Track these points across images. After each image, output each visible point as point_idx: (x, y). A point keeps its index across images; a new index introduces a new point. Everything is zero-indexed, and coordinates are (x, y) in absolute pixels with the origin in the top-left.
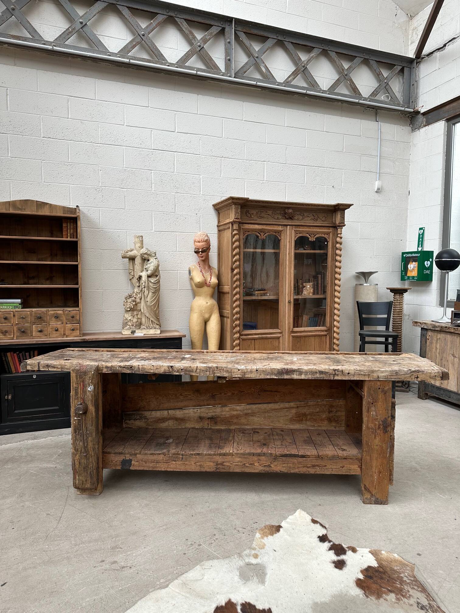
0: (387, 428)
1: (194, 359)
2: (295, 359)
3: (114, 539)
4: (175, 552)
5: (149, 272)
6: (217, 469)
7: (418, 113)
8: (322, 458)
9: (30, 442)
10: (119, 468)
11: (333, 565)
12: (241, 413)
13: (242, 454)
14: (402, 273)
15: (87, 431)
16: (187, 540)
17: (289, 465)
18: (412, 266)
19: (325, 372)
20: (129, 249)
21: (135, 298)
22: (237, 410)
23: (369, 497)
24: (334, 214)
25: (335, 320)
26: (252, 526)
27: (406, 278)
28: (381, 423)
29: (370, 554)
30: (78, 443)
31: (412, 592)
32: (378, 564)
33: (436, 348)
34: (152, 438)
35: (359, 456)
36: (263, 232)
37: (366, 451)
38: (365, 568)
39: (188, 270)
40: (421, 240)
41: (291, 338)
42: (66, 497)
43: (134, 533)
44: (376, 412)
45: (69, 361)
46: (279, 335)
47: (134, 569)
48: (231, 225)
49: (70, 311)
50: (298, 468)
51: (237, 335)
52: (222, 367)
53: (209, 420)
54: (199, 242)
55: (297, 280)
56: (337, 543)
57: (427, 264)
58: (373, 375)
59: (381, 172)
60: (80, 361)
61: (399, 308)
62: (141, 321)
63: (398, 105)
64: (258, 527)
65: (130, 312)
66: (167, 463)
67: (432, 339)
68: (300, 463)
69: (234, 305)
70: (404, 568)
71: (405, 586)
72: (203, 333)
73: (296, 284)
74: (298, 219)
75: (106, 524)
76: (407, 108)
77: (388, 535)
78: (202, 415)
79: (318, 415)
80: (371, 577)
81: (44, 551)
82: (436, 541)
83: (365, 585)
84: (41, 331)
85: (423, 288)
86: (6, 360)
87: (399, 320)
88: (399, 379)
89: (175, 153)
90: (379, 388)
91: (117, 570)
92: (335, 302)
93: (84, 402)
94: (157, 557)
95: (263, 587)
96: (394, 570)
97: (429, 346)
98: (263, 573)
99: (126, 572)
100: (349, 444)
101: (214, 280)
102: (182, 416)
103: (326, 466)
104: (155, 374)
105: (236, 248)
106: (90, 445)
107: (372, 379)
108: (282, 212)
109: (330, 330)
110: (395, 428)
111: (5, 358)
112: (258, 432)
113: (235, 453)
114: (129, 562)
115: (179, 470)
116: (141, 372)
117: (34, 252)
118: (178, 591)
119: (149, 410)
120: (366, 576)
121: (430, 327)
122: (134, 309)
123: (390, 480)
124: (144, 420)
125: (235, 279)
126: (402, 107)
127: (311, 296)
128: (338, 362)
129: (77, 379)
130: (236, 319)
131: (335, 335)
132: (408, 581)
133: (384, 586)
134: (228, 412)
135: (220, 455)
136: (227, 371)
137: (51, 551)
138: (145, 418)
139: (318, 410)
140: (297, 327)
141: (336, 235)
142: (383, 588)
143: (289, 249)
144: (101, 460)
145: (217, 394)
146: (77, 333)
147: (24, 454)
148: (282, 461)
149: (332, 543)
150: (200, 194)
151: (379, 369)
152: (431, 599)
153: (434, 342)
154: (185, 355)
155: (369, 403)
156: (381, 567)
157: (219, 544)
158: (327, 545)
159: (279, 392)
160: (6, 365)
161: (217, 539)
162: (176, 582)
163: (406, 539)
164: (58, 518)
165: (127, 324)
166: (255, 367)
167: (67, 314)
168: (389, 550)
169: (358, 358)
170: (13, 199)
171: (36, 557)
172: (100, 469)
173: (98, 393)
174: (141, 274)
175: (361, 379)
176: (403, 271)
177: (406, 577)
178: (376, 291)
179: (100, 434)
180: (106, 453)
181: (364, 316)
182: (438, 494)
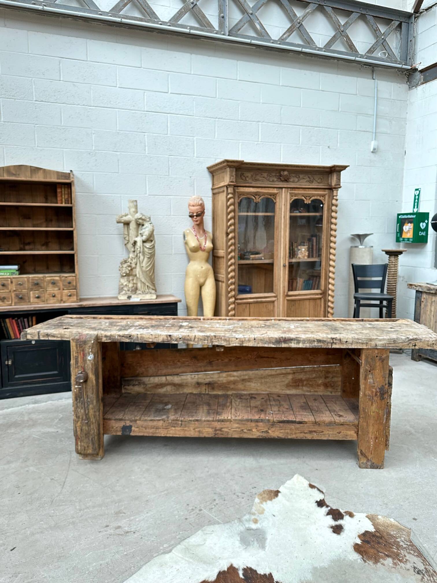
0: (384, 395)
1: (191, 327)
2: (292, 326)
3: (117, 504)
4: (177, 517)
5: (144, 238)
6: (215, 434)
7: (415, 70)
8: (319, 424)
9: (31, 406)
10: (120, 433)
11: (331, 530)
12: (238, 379)
13: (240, 420)
14: (397, 235)
15: (88, 398)
16: (188, 505)
17: (286, 431)
18: (408, 228)
19: (323, 341)
20: (123, 214)
21: (131, 263)
22: (234, 376)
23: (365, 461)
24: (330, 175)
25: (329, 283)
26: (251, 491)
27: (401, 239)
28: (378, 390)
29: (367, 519)
30: (79, 411)
31: (408, 557)
32: (375, 528)
33: (431, 310)
34: (150, 404)
35: (356, 422)
36: (258, 195)
37: (363, 417)
38: (362, 533)
39: (182, 234)
40: (416, 201)
41: (286, 302)
42: (69, 461)
43: (137, 498)
44: (373, 380)
45: (69, 330)
46: (274, 299)
47: (138, 534)
48: (225, 188)
49: (66, 277)
50: (295, 433)
51: (232, 300)
52: (220, 336)
53: (207, 385)
54: (193, 206)
55: (292, 243)
56: (334, 508)
57: (423, 225)
58: (371, 344)
59: (377, 131)
60: (80, 330)
61: (394, 270)
62: (137, 286)
63: (396, 62)
64: (257, 492)
65: (126, 278)
66: (166, 429)
67: (427, 302)
68: (297, 429)
69: (229, 270)
70: (401, 533)
71: (401, 551)
72: (198, 297)
73: (291, 248)
74: (293, 182)
75: (109, 489)
76: (404, 65)
77: (385, 500)
78: (200, 381)
79: (315, 381)
80: (368, 542)
81: (50, 516)
82: (431, 505)
83: (363, 549)
84: (38, 297)
85: (418, 250)
86: (5, 326)
87: (394, 282)
88: (397, 347)
89: (169, 115)
90: (377, 356)
91: (121, 535)
92: (330, 266)
93: (84, 371)
94: (159, 522)
95: (264, 552)
96: (391, 535)
97: (423, 308)
98: (263, 538)
99: (130, 537)
100: (346, 410)
101: (209, 245)
102: (180, 382)
103: (322, 432)
104: (153, 343)
105: (230, 212)
106: (91, 412)
107: (370, 347)
108: (277, 174)
109: (324, 294)
110: (392, 395)
111: (4, 324)
112: (255, 398)
113: (234, 420)
114: (132, 527)
115: (178, 436)
116: (140, 341)
117: (29, 218)
118: (182, 557)
119: (147, 376)
120: (363, 541)
121: (425, 290)
122: (129, 274)
123: (386, 445)
124: (142, 386)
125: (230, 243)
126: (399, 64)
127: (306, 259)
128: (335, 329)
129: (77, 348)
130: (232, 284)
131: (330, 298)
132: (405, 546)
133: (382, 551)
134: (225, 377)
135: (219, 421)
136: (225, 340)
137: (56, 516)
138: (144, 383)
139: (314, 375)
140: (292, 290)
141: (332, 197)
142: (380, 553)
143: (285, 212)
144: (101, 427)
145: (215, 360)
146: (74, 298)
147: (26, 418)
148: (280, 427)
149: (329, 508)
150: (194, 156)
151: (377, 337)
152: (427, 563)
153: (429, 304)
154: (182, 322)
155: (366, 371)
156: (377, 532)
157: (220, 509)
158: (324, 510)
159: (276, 358)
160: (5, 332)
161: (217, 504)
162: (179, 547)
163: (402, 504)
164: (62, 484)
165: (123, 290)
166: (252, 336)
167: (64, 281)
168: (386, 515)
169: (355, 325)
170: (6, 164)
171: (42, 522)
172: (102, 435)
173: (98, 362)
174: (136, 239)
175: (359, 347)
176: (398, 233)
177: (402, 541)
178: (372, 254)
179: (100, 401)
180: (107, 419)
181: (359, 279)
182: (433, 458)
